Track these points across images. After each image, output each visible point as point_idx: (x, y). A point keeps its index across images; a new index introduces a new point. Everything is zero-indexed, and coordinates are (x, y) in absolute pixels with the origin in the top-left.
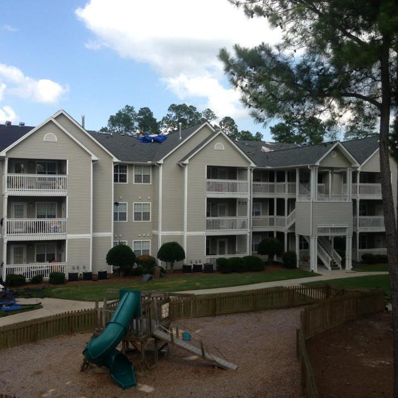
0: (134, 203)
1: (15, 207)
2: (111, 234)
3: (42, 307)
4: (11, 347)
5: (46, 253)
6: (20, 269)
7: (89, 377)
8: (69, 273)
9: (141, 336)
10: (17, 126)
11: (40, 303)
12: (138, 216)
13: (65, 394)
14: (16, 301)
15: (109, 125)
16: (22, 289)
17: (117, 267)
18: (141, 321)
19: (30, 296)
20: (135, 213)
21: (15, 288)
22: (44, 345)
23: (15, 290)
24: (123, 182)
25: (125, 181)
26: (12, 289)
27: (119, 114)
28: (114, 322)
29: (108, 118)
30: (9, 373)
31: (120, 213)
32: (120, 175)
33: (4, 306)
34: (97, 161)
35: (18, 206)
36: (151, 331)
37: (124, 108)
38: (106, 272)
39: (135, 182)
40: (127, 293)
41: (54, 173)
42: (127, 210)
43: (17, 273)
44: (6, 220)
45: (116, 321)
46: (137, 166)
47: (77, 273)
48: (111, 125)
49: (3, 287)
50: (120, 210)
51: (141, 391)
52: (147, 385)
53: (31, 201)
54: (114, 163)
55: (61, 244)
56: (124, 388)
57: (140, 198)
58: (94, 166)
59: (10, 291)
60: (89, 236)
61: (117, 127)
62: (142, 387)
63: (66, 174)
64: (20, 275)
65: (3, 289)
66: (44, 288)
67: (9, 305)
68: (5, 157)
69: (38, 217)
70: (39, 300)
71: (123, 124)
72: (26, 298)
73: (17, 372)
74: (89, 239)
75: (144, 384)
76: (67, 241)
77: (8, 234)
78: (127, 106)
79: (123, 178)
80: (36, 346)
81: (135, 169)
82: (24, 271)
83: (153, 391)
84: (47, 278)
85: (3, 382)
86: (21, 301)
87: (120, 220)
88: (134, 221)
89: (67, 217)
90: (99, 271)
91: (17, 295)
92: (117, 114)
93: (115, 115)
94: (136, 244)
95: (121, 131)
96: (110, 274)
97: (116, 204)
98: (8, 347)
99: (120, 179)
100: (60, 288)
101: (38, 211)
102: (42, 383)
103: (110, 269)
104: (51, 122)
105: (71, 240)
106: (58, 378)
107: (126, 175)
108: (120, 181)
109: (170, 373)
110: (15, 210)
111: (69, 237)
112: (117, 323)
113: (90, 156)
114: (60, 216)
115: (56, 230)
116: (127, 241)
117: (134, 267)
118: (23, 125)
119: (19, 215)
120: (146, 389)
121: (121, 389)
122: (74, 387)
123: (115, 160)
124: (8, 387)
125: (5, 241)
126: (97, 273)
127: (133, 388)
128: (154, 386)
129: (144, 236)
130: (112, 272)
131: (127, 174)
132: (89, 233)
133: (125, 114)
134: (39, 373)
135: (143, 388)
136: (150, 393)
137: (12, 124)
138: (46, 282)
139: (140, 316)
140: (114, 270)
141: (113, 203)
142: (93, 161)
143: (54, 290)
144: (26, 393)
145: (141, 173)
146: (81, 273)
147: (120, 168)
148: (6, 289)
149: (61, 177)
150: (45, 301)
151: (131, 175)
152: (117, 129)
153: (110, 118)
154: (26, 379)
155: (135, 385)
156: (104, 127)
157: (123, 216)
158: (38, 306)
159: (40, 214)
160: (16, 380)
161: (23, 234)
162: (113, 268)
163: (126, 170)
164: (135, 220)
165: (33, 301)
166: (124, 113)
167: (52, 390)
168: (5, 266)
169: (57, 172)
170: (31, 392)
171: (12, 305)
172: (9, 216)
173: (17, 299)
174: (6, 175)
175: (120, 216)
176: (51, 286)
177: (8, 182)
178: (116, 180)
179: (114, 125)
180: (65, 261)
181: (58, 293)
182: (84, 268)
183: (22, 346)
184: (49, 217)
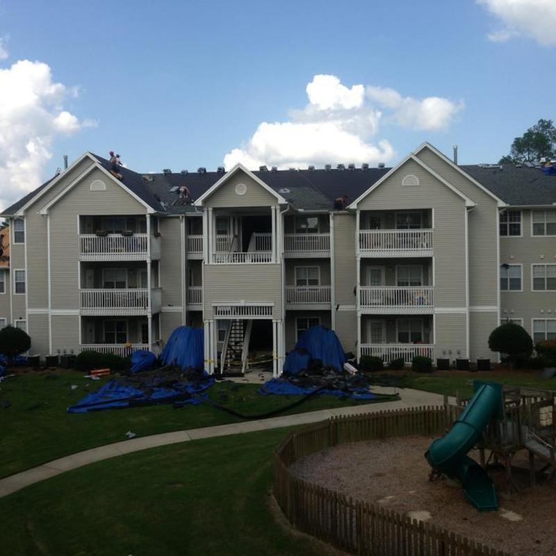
0: (532, 264)
1: (371, 272)
2: (496, 308)
3: (400, 399)
4: (355, 441)
5: (410, 332)
6: (380, 350)
7: (438, 489)
8: (438, 359)
9: (504, 446)
10: (376, 169)
11: (398, 394)
12: (539, 283)
13: (405, 504)
14: (369, 389)
15: (513, 153)
16: (378, 374)
17: (506, 355)
18: (503, 425)
19: (387, 385)
20: (534, 279)
21: (371, 373)
22: (393, 444)
23: (370, 375)
24: (515, 234)
25: (519, 234)
26: (367, 373)
27: (529, 135)
28: (463, 422)
29: (512, 142)
30: (346, 470)
31: (511, 279)
32: (510, 225)
33: (355, 393)
34: (473, 207)
35: (374, 270)
36: (520, 441)
37: (537, 123)
38: (489, 360)
39: (534, 234)
40: (484, 386)
41: (419, 227)
42: (522, 275)
43: (374, 355)
44: (359, 288)
45: (466, 421)
46: (537, 211)
47: (448, 360)
48: (516, 152)
49: (356, 371)
50: (511, 275)
51: (502, 517)
52: (514, 512)
53: (390, 265)
54: (500, 209)
55: (427, 320)
56: (481, 510)
57: (542, 257)
58: (470, 214)
59: (364, 376)
60: (465, 310)
61: (526, 154)
62: (504, 513)
63: (431, 227)
64: (376, 357)
65: (356, 372)
66: (405, 376)
67: (360, 393)
68: (356, 210)
69: (399, 284)
70: (398, 390)
71: (535, 148)
72: (382, 386)
73: (354, 470)
74: (465, 315)
75: (510, 510)
76: (434, 316)
77: (362, 306)
78: (541, 121)
79: (515, 230)
80: (383, 444)
81: (533, 214)
82: (384, 352)
83: (519, 521)
84: (409, 363)
85: (338, 480)
86: (377, 389)
87: (510, 289)
88: (532, 291)
89: (434, 285)
90: (478, 358)
91: (372, 381)
92: (525, 135)
93: (522, 136)
94: (537, 324)
95: (531, 158)
96: (496, 364)
97: (505, 266)
98: (351, 442)
99: (510, 231)
100: (425, 377)
101: (398, 276)
102: (381, 487)
103: (496, 357)
104: (411, 160)
105: (440, 316)
106: (402, 485)
107: (519, 225)
108: (511, 234)
109: (550, 501)
110: (371, 276)
111: (437, 311)
112: (466, 423)
113: (464, 200)
114: (426, 284)
115: (421, 301)
116: (522, 319)
117: (532, 357)
118: (383, 166)
119: (376, 282)
120: (511, 516)
121: (476, 511)
122: (418, 498)
123: (501, 204)
124: (342, 485)
125: (359, 315)
126: (476, 361)
127: (494, 512)
128: (523, 514)
129: (550, 313)
130: (500, 361)
131: (522, 223)
132: (465, 306)
133: (537, 134)
134: (380, 475)
135: (507, 514)
136: (515, 522)
137: (369, 167)
138: (408, 369)
139: (503, 419)
140: (502, 359)
141: (499, 264)
142: (469, 208)
143: (416, 380)
144: (360, 494)
145: (543, 220)
146: (454, 360)
147: (510, 215)
148: (360, 374)
149: (426, 231)
150: (405, 393)
151: (527, 224)
152: (525, 157)
153: (515, 142)
154: (363, 479)
155: (496, 509)
156: (506, 156)
157: (516, 284)
158: (396, 398)
159: (401, 281)
160: (352, 479)
161: (379, 306)
162: (501, 356)
163: (520, 218)
164: (535, 289)
165: (389, 391)
166: (536, 131)
167: (391, 497)
168: (360, 346)
169: (421, 225)
170: (367, 495)
171: (364, 392)
172: (362, 284)
173: (371, 387)
174: (358, 232)
175: (510, 284)
176: (414, 373)
177: (360, 241)
178: (503, 232)
179: (520, 151)
180: (432, 343)
181: (423, 383)
182: (459, 353)
183: (368, 442)
184: (412, 284)
